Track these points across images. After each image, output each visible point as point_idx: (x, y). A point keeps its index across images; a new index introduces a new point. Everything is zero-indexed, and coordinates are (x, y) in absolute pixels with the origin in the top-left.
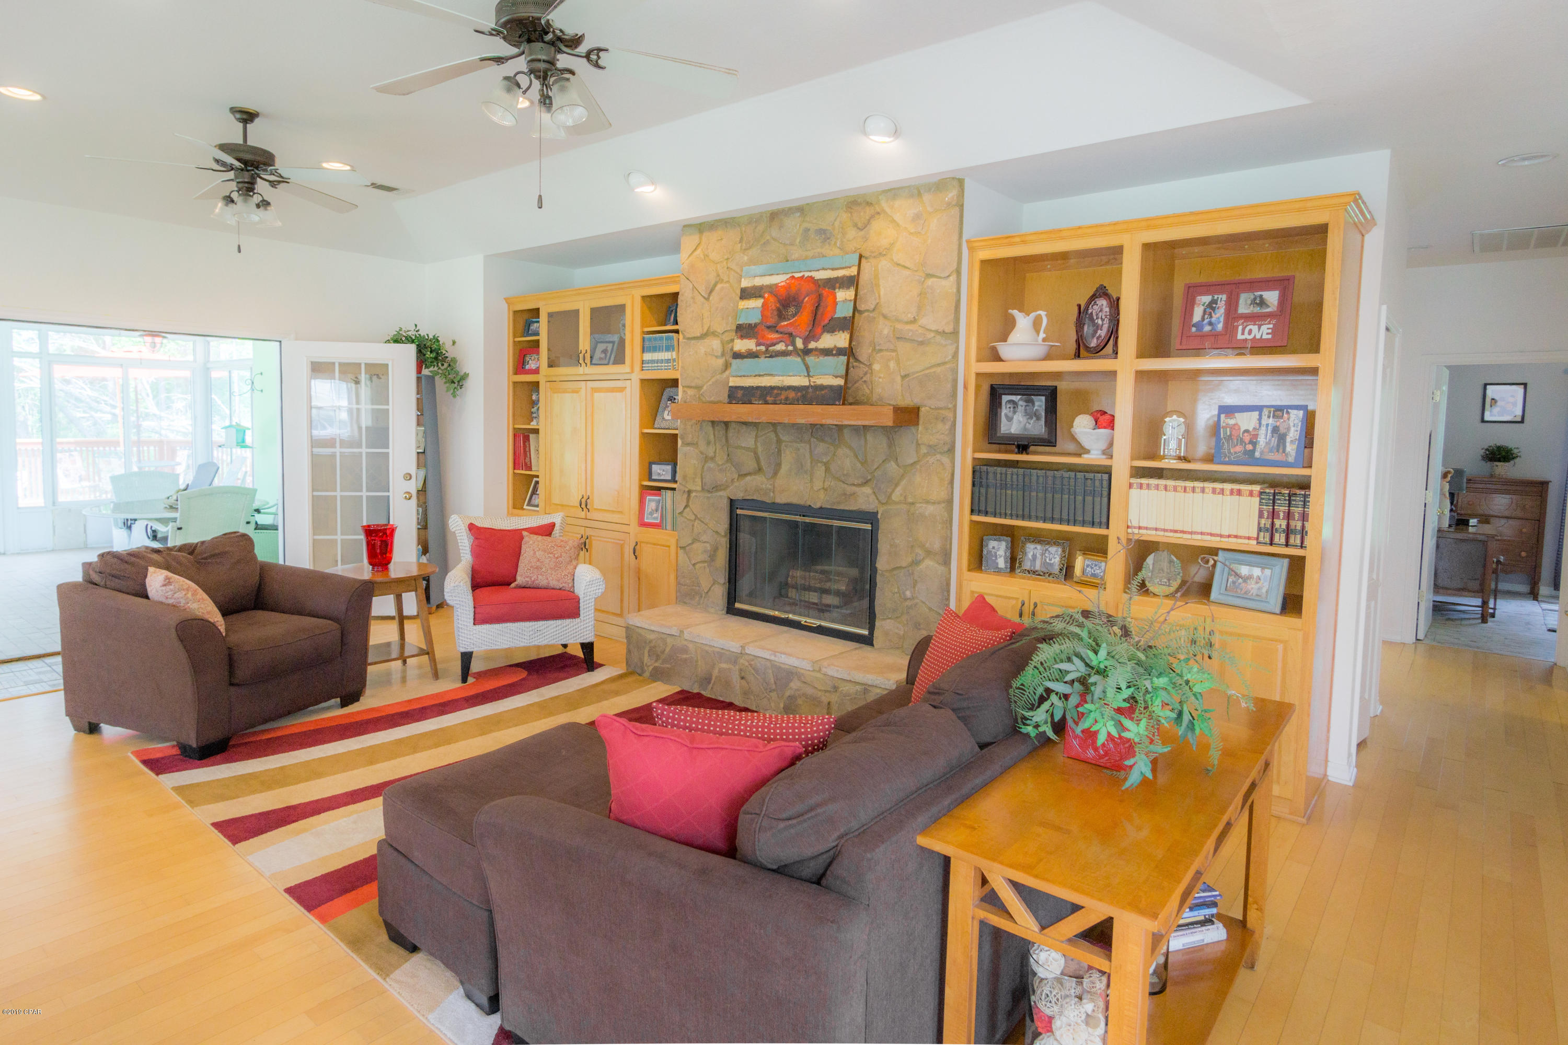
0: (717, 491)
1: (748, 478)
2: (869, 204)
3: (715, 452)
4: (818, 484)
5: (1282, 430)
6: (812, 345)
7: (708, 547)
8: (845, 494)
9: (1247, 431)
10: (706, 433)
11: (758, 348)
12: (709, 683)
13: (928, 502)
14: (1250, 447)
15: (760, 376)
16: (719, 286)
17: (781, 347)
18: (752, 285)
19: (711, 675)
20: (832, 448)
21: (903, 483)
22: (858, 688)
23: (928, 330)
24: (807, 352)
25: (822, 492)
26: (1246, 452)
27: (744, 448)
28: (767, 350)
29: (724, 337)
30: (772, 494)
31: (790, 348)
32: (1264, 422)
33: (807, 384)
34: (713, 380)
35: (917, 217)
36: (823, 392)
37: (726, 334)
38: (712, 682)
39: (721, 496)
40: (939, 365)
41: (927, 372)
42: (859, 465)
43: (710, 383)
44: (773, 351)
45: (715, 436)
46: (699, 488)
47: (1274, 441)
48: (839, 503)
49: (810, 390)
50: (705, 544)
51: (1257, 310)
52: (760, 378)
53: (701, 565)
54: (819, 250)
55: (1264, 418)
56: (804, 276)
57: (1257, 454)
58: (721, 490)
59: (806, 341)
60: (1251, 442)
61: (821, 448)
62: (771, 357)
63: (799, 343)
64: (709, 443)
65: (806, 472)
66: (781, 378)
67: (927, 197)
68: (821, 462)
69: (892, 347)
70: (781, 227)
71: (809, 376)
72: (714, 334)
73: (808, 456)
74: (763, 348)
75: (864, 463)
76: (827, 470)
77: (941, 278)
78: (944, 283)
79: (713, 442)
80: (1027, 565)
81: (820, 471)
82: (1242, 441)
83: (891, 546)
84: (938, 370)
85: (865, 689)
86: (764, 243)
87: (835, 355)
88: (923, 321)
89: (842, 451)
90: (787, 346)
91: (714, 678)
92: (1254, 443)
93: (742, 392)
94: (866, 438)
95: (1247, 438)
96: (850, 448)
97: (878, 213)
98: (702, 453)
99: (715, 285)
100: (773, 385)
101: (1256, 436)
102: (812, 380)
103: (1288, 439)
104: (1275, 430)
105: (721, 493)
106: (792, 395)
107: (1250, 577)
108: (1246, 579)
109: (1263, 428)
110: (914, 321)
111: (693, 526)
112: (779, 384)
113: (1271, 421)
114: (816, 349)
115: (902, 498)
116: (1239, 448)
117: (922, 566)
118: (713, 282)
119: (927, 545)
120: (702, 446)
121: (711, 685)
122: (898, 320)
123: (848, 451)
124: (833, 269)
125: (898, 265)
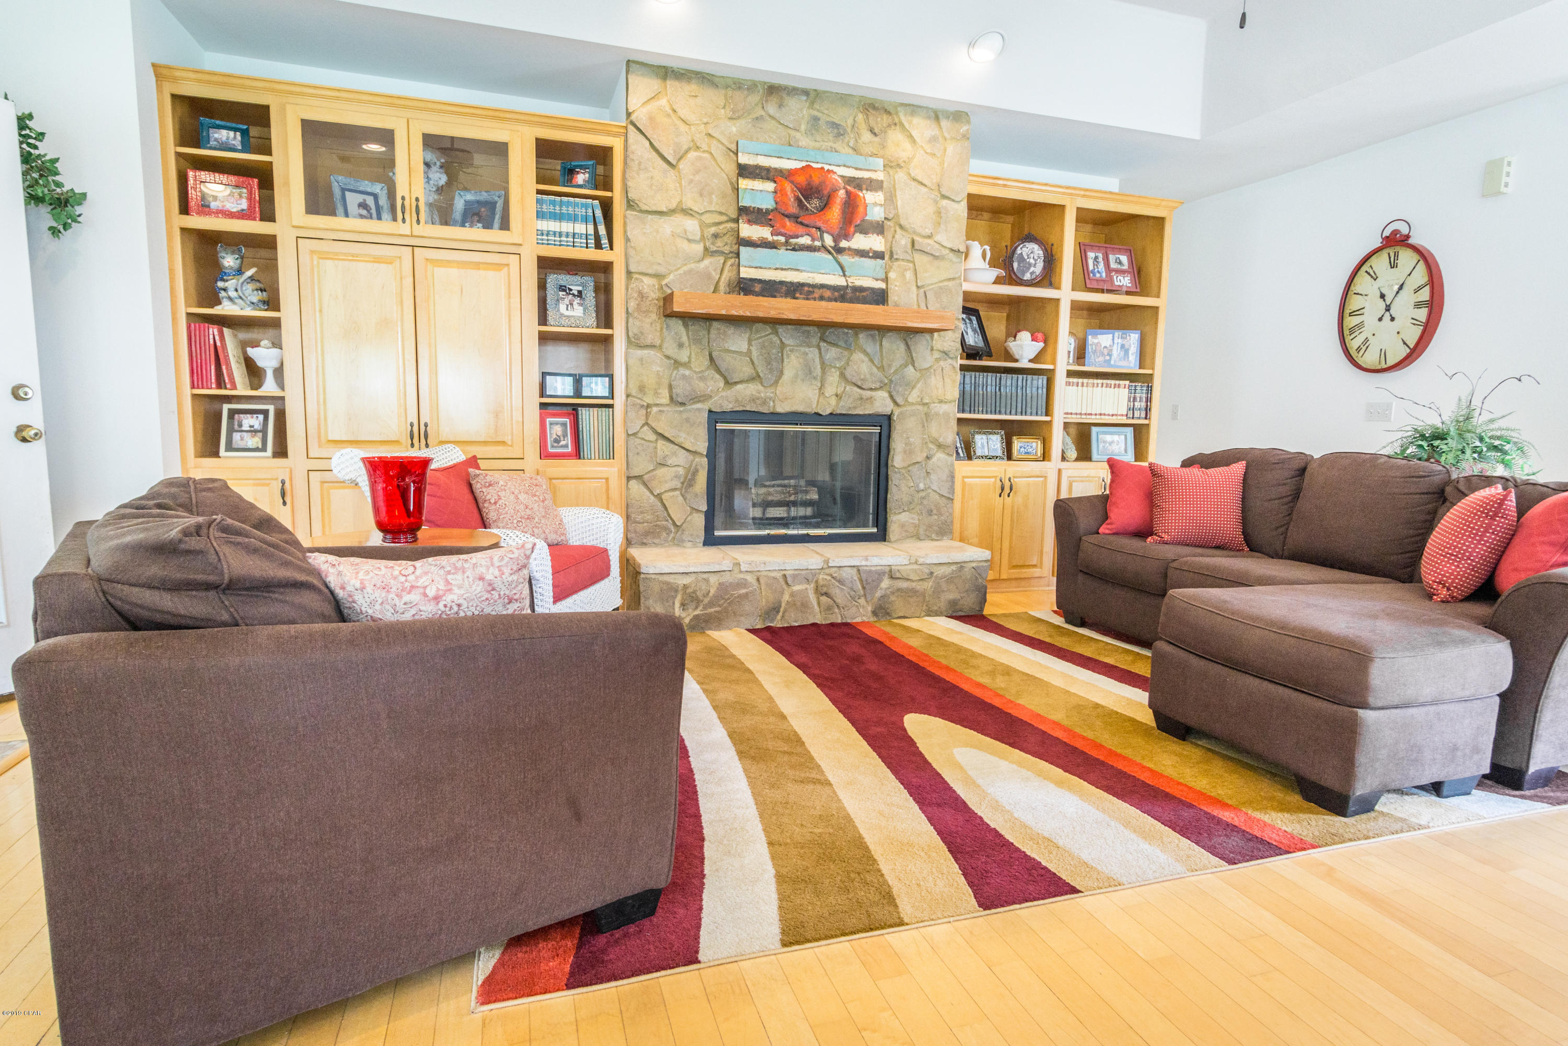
0: (695, 403)
1: (739, 387)
2: (888, 112)
3: (690, 357)
4: (830, 390)
5: (1127, 347)
6: (844, 244)
7: (681, 471)
8: (861, 399)
9: (1105, 347)
10: (676, 333)
11: (775, 238)
12: (778, 612)
13: (941, 402)
14: (1108, 358)
15: (782, 269)
16: (692, 155)
17: (805, 240)
18: (755, 163)
19: (780, 602)
20: (846, 353)
21: (919, 385)
22: (954, 567)
23: (943, 246)
24: (840, 251)
25: (834, 398)
26: (1105, 361)
27: (734, 352)
28: (787, 242)
29: (704, 218)
30: (772, 404)
31: (818, 243)
32: (1116, 341)
33: (845, 284)
34: (685, 268)
35: (933, 139)
36: (864, 294)
37: (708, 215)
38: (782, 610)
39: (698, 409)
40: (949, 279)
41: (941, 284)
42: (875, 370)
43: (681, 271)
44: (796, 244)
45: (688, 337)
46: (665, 400)
47: (1122, 354)
48: (855, 408)
49: (849, 291)
50: (676, 468)
51: (1119, 266)
52: (784, 272)
53: (671, 494)
54: (831, 144)
55: (1116, 338)
56: (822, 168)
57: (1112, 362)
58: (699, 401)
59: (836, 240)
60: (1108, 354)
61: (832, 353)
62: (794, 249)
63: (829, 240)
64: (681, 346)
65: (815, 378)
66: (810, 275)
67: (944, 123)
68: (835, 367)
69: (909, 258)
70: (781, 106)
71: (844, 275)
72: (687, 212)
73: (817, 360)
74: (782, 239)
75: (881, 368)
76: (842, 375)
77: (953, 201)
78: (955, 205)
79: (687, 344)
80: (979, 453)
81: (833, 378)
82: (1103, 354)
83: (906, 444)
84: (950, 284)
85: (962, 567)
86: (757, 118)
87: (870, 257)
88: (938, 238)
89: (858, 356)
90: (813, 240)
91: (783, 605)
92: (1110, 355)
93: (760, 286)
94: (881, 345)
95: (1106, 352)
96: (867, 354)
97: (895, 124)
98: (668, 357)
99: (687, 152)
100: (802, 281)
101: (1111, 350)
102: (850, 280)
103: (1130, 352)
104: (1123, 346)
105: (699, 406)
106: (828, 294)
107: (1113, 442)
108: (1111, 443)
109: (1115, 345)
110: (930, 237)
111: (656, 448)
112: (810, 281)
113: (1120, 341)
114: (849, 249)
115: (919, 400)
116: (1101, 359)
117: (934, 459)
118: (685, 147)
119: (941, 440)
120: (671, 349)
121: (781, 614)
122: (915, 232)
123: (862, 356)
124: (856, 169)
125: (914, 180)
